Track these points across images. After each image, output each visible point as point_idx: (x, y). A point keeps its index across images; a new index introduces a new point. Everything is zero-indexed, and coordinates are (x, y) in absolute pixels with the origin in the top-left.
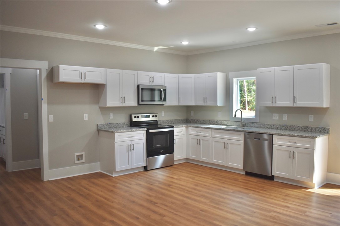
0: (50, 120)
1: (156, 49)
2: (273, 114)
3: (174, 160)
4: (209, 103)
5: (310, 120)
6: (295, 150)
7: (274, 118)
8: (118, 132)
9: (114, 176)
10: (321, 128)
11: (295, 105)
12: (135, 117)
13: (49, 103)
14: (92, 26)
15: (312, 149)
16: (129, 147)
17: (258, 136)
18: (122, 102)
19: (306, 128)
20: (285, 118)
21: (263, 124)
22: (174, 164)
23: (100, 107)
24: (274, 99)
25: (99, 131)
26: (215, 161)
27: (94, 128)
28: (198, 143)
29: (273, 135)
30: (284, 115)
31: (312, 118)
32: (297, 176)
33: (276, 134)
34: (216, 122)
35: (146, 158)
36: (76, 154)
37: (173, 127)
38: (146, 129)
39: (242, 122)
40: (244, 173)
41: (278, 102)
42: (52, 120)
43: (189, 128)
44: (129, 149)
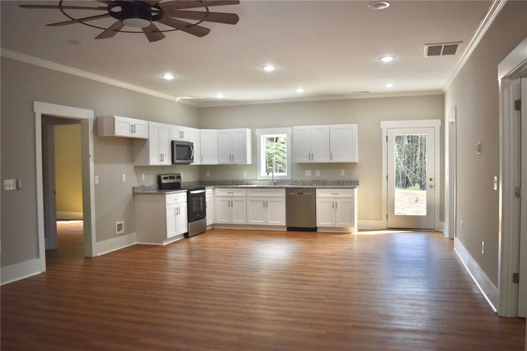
0: (96, 183)
1: (178, 98)
2: (306, 171)
3: (207, 225)
4: (237, 161)
5: (341, 175)
6: (338, 200)
7: (306, 175)
8: (169, 194)
9: (164, 244)
10: (351, 181)
11: (331, 161)
12: (164, 178)
13: (95, 162)
14: (160, 76)
15: (353, 198)
16: (176, 210)
17: (300, 191)
18: (161, 160)
19: (338, 182)
20: (318, 174)
21: (296, 181)
22: (207, 229)
23: (134, 166)
24: (311, 156)
25: (134, 194)
26: (252, 222)
27: (130, 192)
28: (230, 204)
29: (315, 189)
30: (317, 171)
31: (343, 173)
32: (339, 224)
33: (318, 188)
34: (241, 182)
35: (187, 224)
36: (118, 223)
37: (204, 189)
38: (187, 191)
39: (273, 180)
40: (286, 230)
41: (315, 159)
42: (97, 182)
43: (217, 189)
44: (176, 213)
